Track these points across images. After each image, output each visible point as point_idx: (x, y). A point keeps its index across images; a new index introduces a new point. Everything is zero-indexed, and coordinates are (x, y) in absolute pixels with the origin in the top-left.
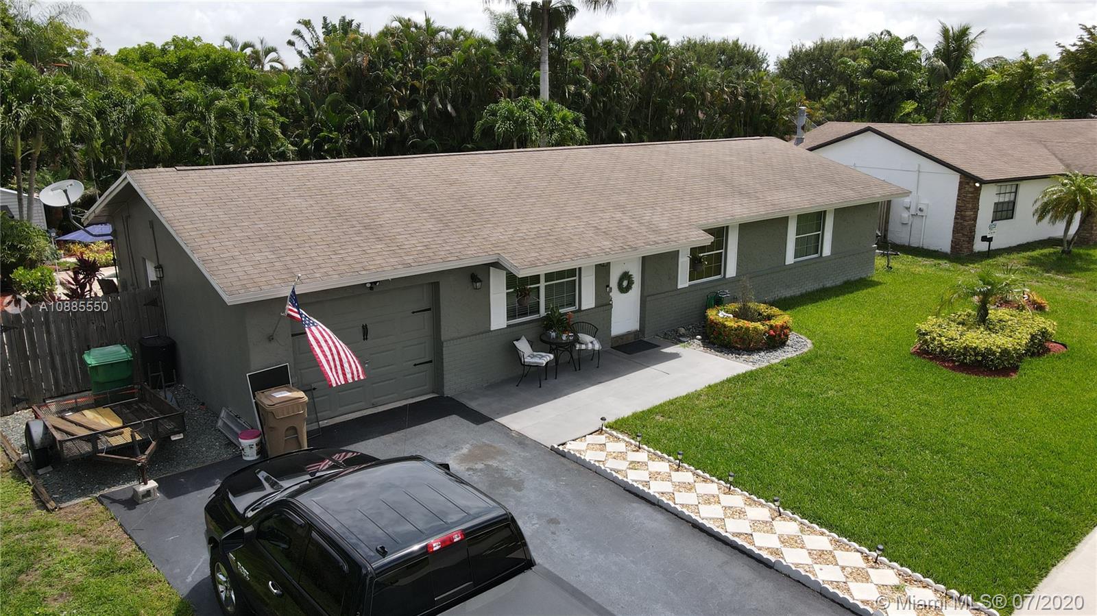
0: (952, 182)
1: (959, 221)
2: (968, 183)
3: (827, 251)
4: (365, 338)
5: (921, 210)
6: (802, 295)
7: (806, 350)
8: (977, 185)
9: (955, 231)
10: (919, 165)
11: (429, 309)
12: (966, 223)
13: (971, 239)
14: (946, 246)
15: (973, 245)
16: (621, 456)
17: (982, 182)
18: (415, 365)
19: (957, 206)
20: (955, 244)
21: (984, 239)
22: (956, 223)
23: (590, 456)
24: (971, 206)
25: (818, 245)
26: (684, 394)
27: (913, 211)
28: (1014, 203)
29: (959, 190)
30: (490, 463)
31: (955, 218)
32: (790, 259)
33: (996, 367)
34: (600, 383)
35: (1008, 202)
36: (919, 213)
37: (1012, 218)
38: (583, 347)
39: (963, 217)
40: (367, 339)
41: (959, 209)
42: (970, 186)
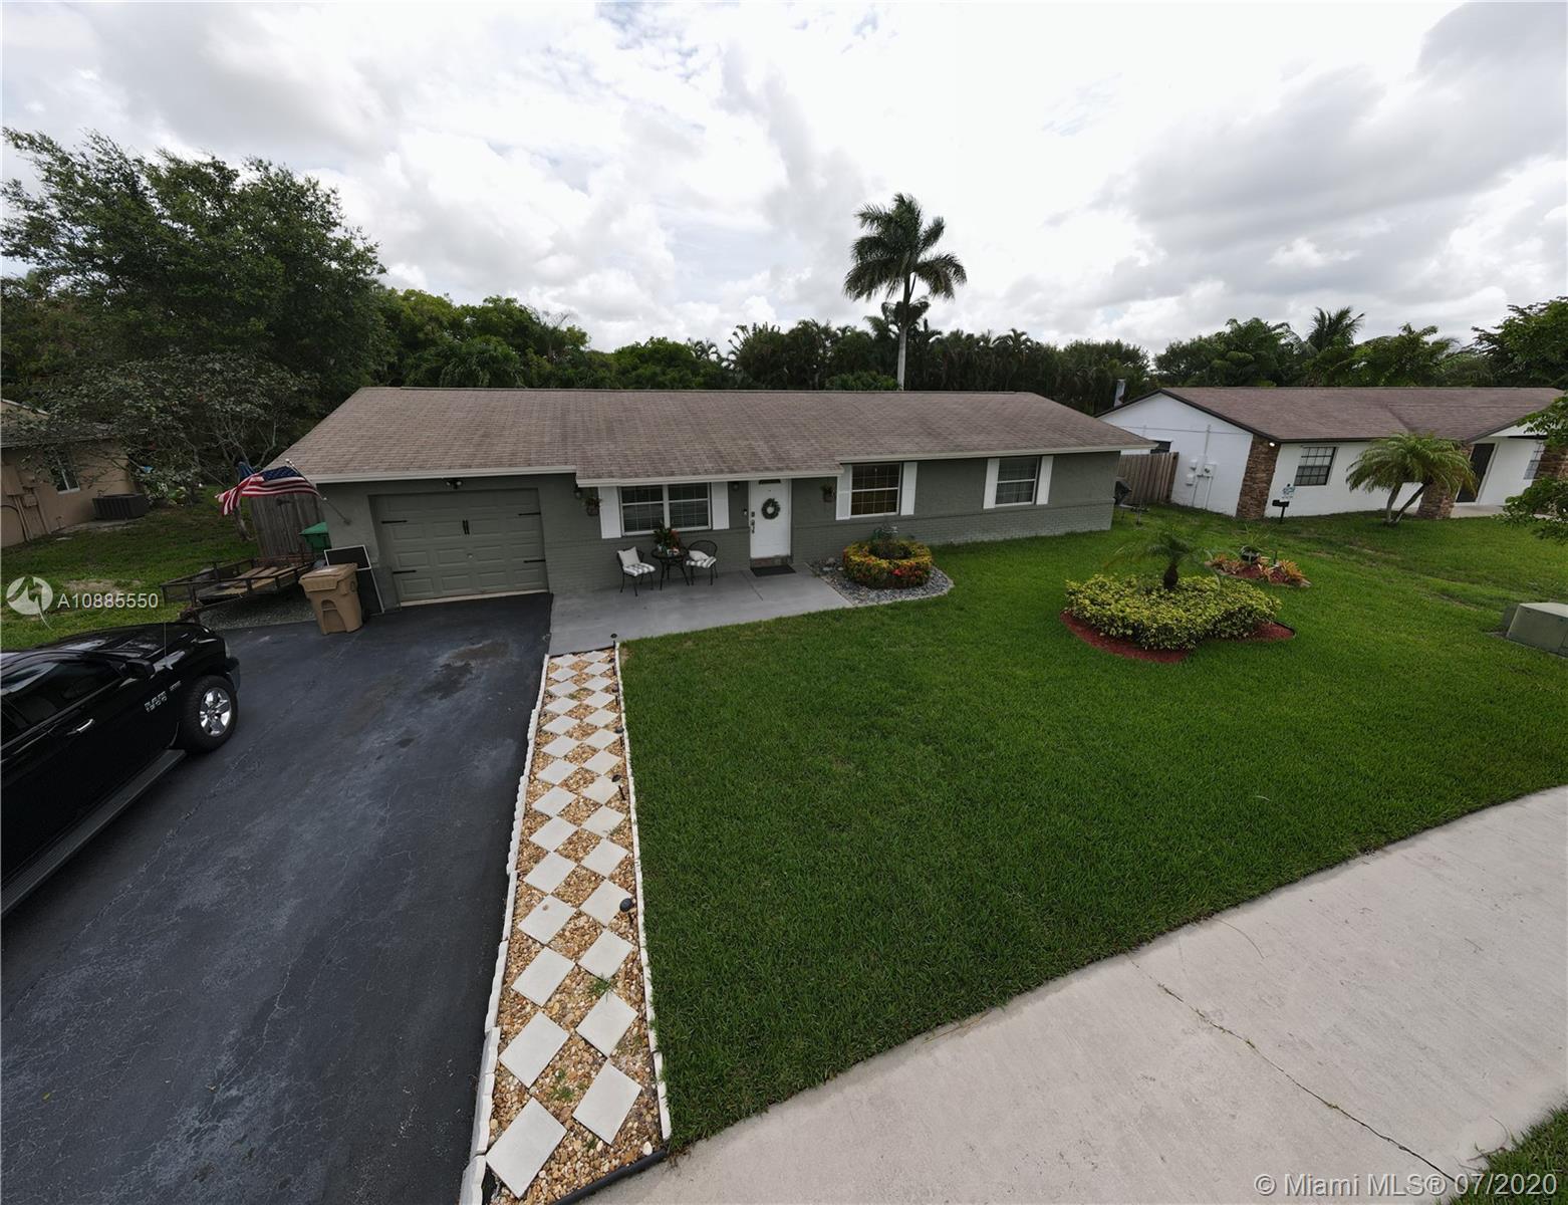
0: (1242, 444)
1: (1248, 483)
2: (1261, 443)
3: (1043, 498)
5: (1207, 471)
7: (936, 595)
8: (1272, 444)
9: (1243, 493)
10: (1209, 426)
11: (539, 514)
12: (1255, 486)
13: (1262, 503)
14: (1230, 509)
15: (1264, 510)
16: (586, 679)
17: (1279, 443)
18: (526, 562)
19: (1247, 468)
20: (1241, 507)
21: (1276, 503)
22: (1244, 485)
23: (556, 674)
24: (1263, 467)
25: (1032, 494)
27: (1198, 472)
28: (1329, 468)
29: (1251, 450)
31: (1244, 480)
32: (989, 502)
35: (1320, 467)
36: (1205, 474)
37: (1325, 484)
38: (693, 563)
39: (1253, 480)
40: (469, 533)
41: (1249, 471)
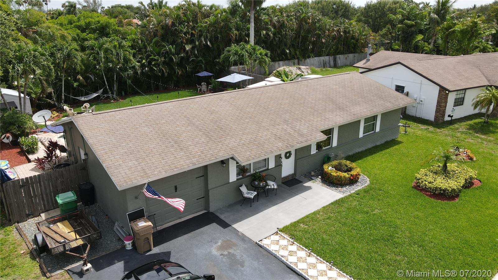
0: (436, 90)
1: (438, 107)
2: (443, 91)
3: (378, 129)
4: (176, 191)
5: (421, 101)
6: (366, 150)
7: (366, 185)
8: (447, 92)
9: (436, 112)
10: (421, 81)
11: (203, 176)
12: (441, 109)
13: (443, 115)
14: (432, 118)
15: (444, 118)
16: (285, 248)
17: (449, 91)
18: (197, 199)
19: (438, 101)
20: (436, 117)
21: (449, 116)
22: (437, 108)
23: (273, 248)
24: (444, 101)
25: (374, 127)
26: (313, 212)
27: (418, 101)
28: (464, 98)
29: (439, 93)
30: (230, 251)
31: (437, 106)
32: (361, 135)
33: (449, 196)
34: (277, 204)
35: (461, 98)
36: (421, 102)
37: (462, 105)
38: (270, 187)
39: (440, 106)
40: (177, 191)
41: (439, 102)
42: (444, 92)
